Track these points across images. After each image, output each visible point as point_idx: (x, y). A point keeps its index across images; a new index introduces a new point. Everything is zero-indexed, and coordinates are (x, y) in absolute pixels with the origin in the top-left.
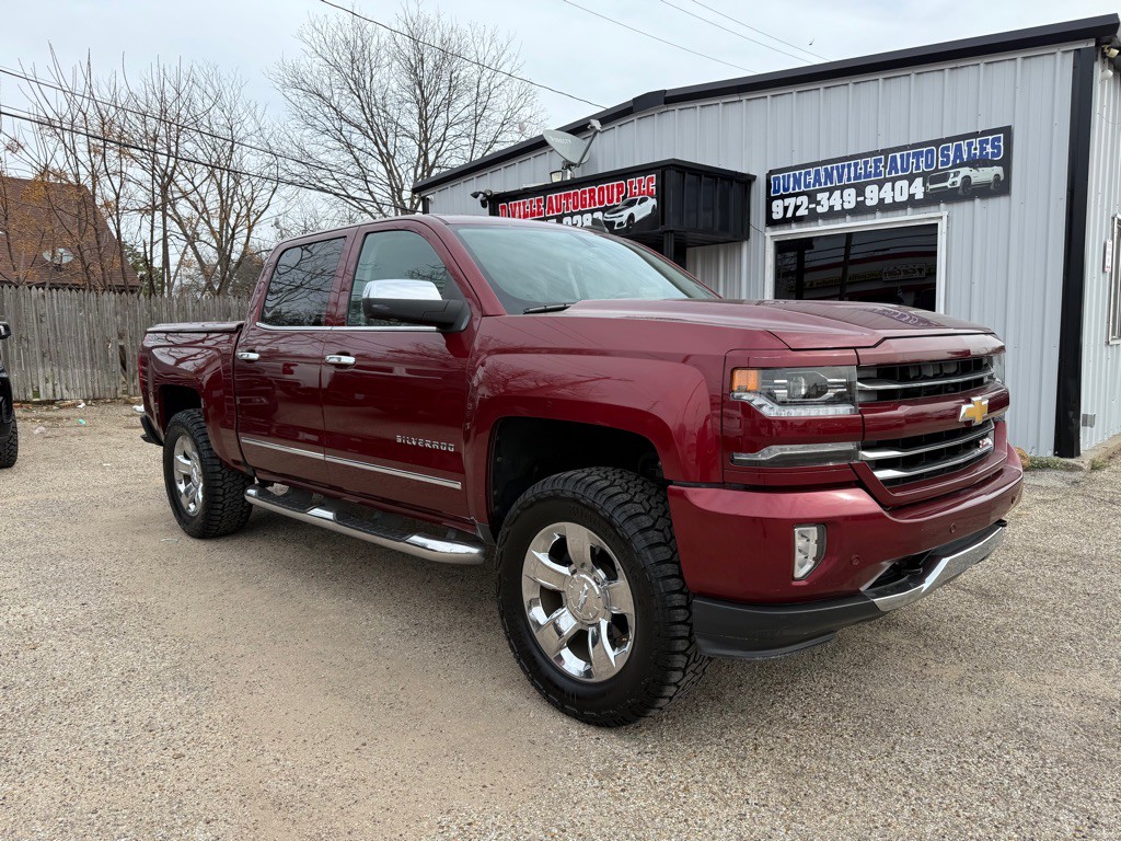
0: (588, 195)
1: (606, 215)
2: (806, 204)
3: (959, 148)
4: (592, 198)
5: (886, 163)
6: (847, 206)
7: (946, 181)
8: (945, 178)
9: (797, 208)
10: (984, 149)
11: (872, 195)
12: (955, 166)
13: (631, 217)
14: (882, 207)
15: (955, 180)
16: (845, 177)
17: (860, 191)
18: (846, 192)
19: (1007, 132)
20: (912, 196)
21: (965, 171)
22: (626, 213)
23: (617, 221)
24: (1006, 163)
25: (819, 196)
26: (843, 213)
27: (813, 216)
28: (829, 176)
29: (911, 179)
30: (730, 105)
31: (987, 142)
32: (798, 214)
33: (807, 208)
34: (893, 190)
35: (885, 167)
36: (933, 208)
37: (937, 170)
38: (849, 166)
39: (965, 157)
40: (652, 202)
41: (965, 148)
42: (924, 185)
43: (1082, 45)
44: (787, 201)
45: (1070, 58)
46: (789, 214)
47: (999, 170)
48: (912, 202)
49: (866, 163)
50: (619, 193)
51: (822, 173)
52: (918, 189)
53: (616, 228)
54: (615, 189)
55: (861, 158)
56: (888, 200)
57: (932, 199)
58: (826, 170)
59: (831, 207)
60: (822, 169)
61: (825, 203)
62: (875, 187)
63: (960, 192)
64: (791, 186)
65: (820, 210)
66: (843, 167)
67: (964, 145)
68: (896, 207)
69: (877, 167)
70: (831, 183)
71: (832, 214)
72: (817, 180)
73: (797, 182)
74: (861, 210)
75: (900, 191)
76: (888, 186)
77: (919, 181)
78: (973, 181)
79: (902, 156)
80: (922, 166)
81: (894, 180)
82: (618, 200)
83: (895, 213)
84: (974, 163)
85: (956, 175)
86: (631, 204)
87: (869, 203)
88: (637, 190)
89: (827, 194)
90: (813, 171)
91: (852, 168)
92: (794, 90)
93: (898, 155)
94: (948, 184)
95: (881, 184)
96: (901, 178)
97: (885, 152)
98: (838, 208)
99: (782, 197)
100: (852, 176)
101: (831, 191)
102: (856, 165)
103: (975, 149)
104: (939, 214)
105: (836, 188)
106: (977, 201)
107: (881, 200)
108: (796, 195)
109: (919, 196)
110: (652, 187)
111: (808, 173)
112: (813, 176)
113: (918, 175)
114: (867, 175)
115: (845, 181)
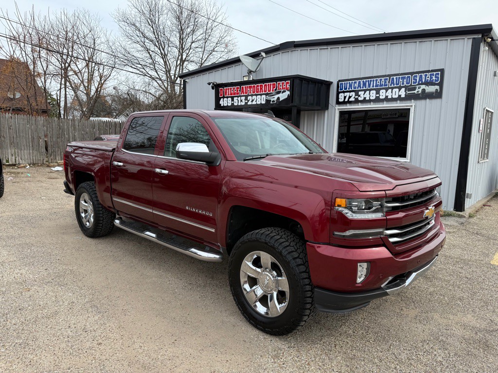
0: (259, 88)
2: (354, 96)
3: (421, 77)
4: (261, 89)
5: (389, 81)
6: (371, 98)
7: (415, 90)
8: (414, 89)
9: (350, 97)
10: (431, 78)
11: (383, 94)
12: (419, 84)
13: (278, 98)
14: (387, 99)
15: (418, 90)
16: (372, 85)
17: (378, 92)
18: (372, 92)
19: (442, 71)
20: (400, 96)
21: (423, 87)
22: (276, 97)
23: (272, 100)
24: (441, 84)
25: (360, 93)
26: (370, 101)
27: (357, 101)
28: (364, 84)
29: (400, 88)
30: (322, 50)
31: (433, 75)
32: (350, 100)
33: (354, 98)
34: (392, 92)
35: (389, 82)
36: (408, 102)
37: (411, 85)
38: (373, 81)
39: (423, 80)
40: (288, 93)
41: (423, 77)
42: (405, 91)
43: (476, 36)
44: (346, 94)
45: (470, 41)
46: (346, 100)
47: (437, 87)
48: (400, 98)
49: (381, 80)
50: (273, 88)
51: (362, 83)
52: (403, 93)
53: (271, 103)
54: (272, 86)
55: (379, 78)
56: (390, 97)
57: (408, 98)
58: (363, 81)
59: (365, 98)
60: (361, 81)
61: (362, 96)
62: (384, 91)
63: (421, 96)
64: (348, 88)
65: (360, 99)
66: (371, 81)
67: (423, 75)
68: (393, 100)
69: (385, 82)
70: (365, 87)
71: (364, 101)
72: (359, 86)
73: (351, 86)
74: (378, 100)
75: (395, 93)
76: (390, 90)
77: (403, 89)
78: (426, 91)
79: (396, 78)
80: (405, 83)
81: (392, 88)
82: (273, 91)
83: (392, 103)
84: (427, 83)
85: (419, 88)
86: (279, 93)
87: (381, 97)
88: (281, 87)
89: (363, 92)
90: (357, 81)
91: (375, 82)
92: (351, 45)
93: (395, 77)
94: (415, 92)
95: (387, 90)
96: (396, 88)
97: (389, 76)
98: (367, 98)
99: (344, 92)
100: (375, 85)
101: (365, 91)
102: (376, 80)
103: (428, 77)
104: (411, 105)
105: (367, 90)
106: (428, 100)
107: (387, 97)
108: (350, 92)
109: (403, 96)
110: (288, 86)
111: (355, 83)
112: (357, 84)
113: (403, 87)
114: (381, 85)
115: (371, 87)
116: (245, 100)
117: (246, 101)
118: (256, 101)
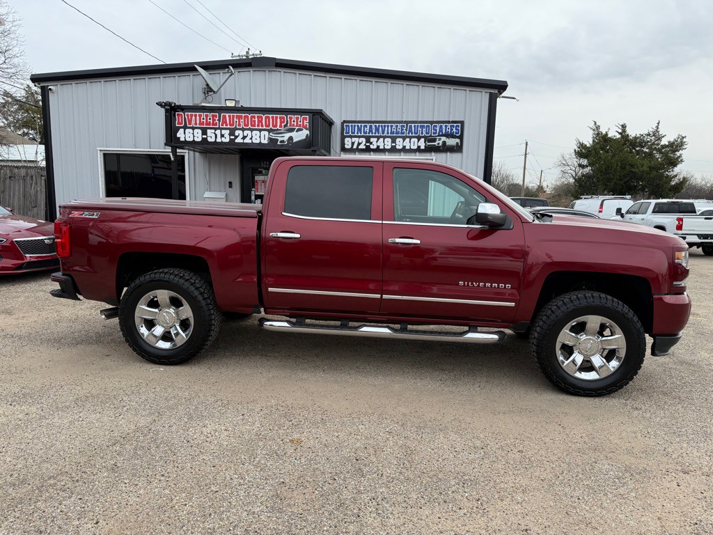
0: (256, 119)
1: (271, 134)
2: (364, 143)
3: (441, 127)
4: (260, 121)
5: (407, 128)
6: (386, 147)
7: (435, 142)
8: (434, 140)
9: (359, 144)
10: (452, 130)
11: (399, 144)
12: (439, 136)
13: (291, 138)
14: (404, 150)
15: (439, 142)
16: (386, 132)
17: (394, 141)
18: (386, 140)
19: (462, 123)
20: (419, 147)
21: (444, 139)
22: (287, 136)
23: (280, 139)
24: (461, 138)
25: (372, 140)
26: (384, 151)
27: (368, 150)
28: (377, 130)
29: (419, 138)
31: (453, 126)
32: (360, 147)
33: (365, 145)
35: (406, 130)
36: (428, 154)
37: (431, 136)
38: (388, 126)
39: (444, 132)
40: (307, 132)
41: (444, 127)
42: (425, 142)
43: (492, 91)
44: (354, 139)
45: (488, 95)
46: (355, 147)
47: (458, 140)
48: (419, 150)
49: (397, 126)
50: (281, 123)
51: (374, 127)
52: (422, 144)
53: (279, 143)
54: (278, 120)
55: (394, 123)
56: (408, 147)
57: (428, 150)
58: (376, 126)
59: (378, 147)
60: (373, 125)
61: (374, 143)
62: (401, 140)
63: (441, 148)
64: (356, 131)
65: (372, 147)
66: (385, 126)
67: (444, 125)
68: (411, 151)
69: (402, 130)
70: (378, 133)
71: (378, 150)
72: (371, 131)
73: (359, 130)
74: (393, 150)
75: (414, 144)
76: (408, 140)
77: (422, 140)
78: (447, 144)
79: (415, 126)
80: (424, 132)
81: (411, 138)
82: (281, 126)
83: (410, 154)
84: (447, 135)
85: (440, 140)
86: (291, 130)
87: (398, 147)
88: (295, 123)
89: (376, 139)
90: (368, 125)
91: (390, 128)
92: (359, 78)
93: (413, 125)
94: (436, 144)
95: (404, 139)
96: (414, 137)
97: (407, 122)
98: (381, 147)
99: (351, 137)
101: (378, 138)
102: (392, 126)
104: (431, 158)
105: (381, 137)
106: (448, 154)
107: (404, 147)
108: (359, 137)
109: (423, 147)
110: (306, 123)
111: (366, 126)
112: (368, 128)
113: (423, 137)
114: (397, 133)
115: (386, 134)
116: (230, 135)
117: (233, 137)
118: (251, 139)
